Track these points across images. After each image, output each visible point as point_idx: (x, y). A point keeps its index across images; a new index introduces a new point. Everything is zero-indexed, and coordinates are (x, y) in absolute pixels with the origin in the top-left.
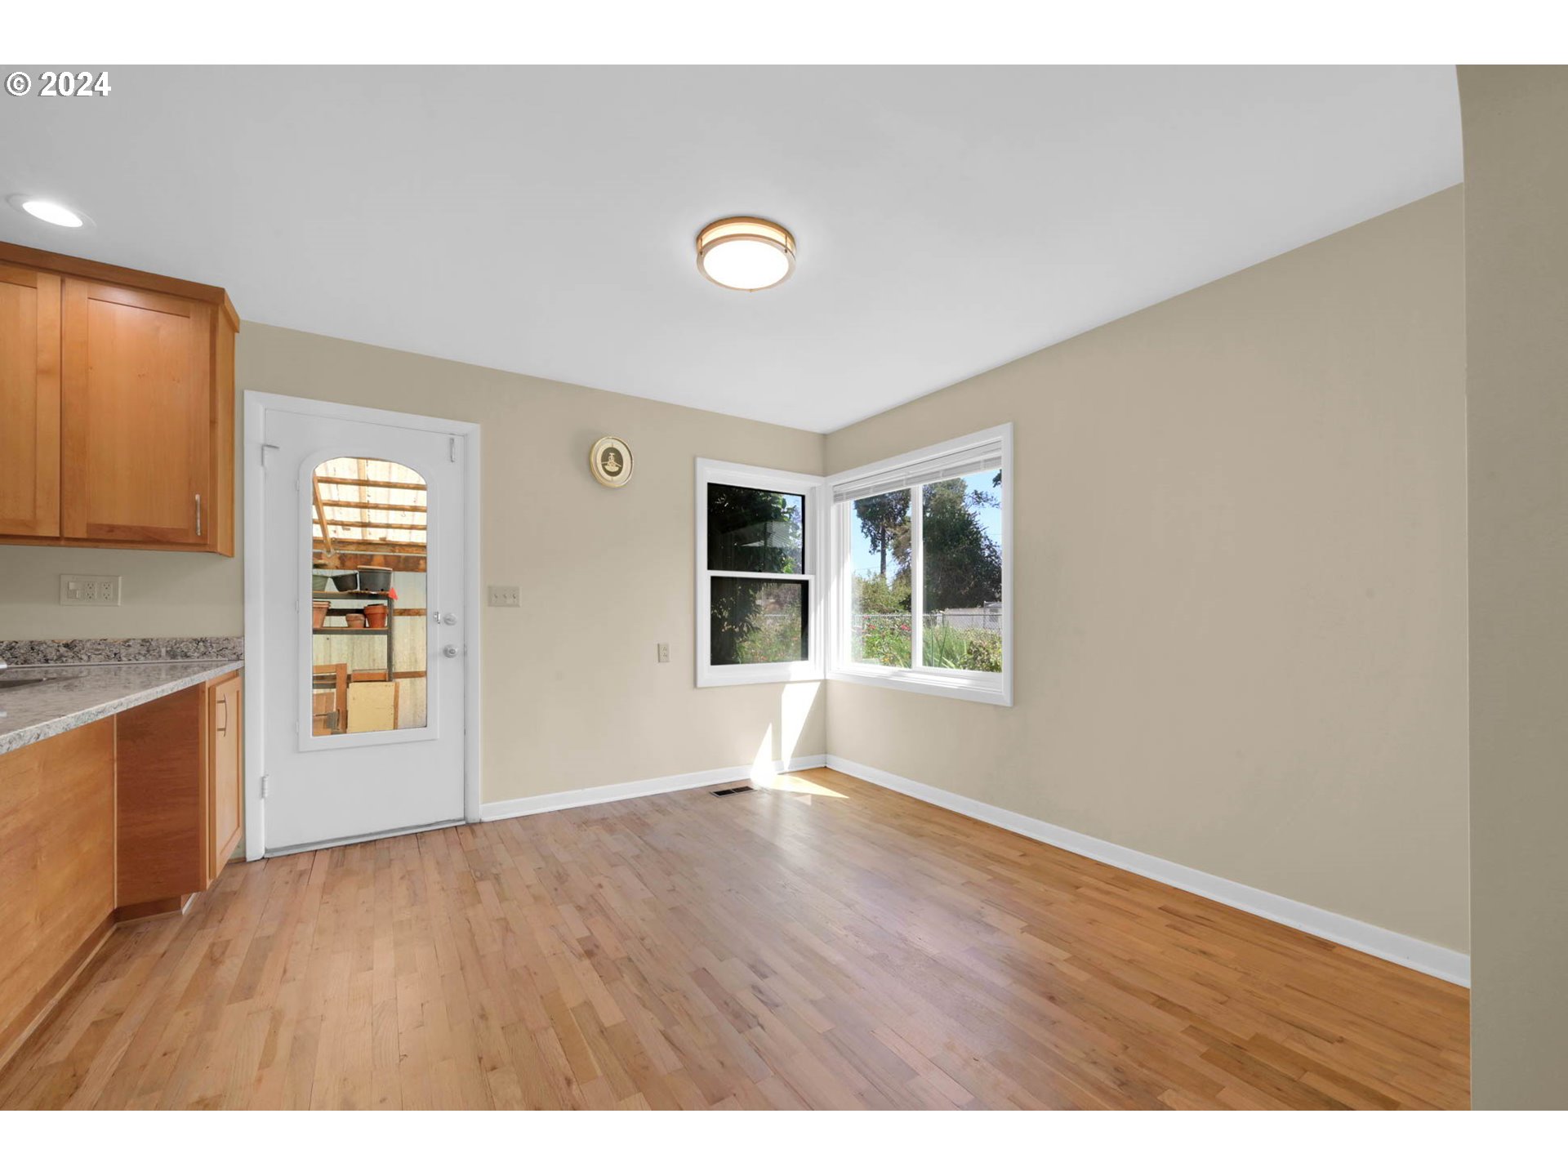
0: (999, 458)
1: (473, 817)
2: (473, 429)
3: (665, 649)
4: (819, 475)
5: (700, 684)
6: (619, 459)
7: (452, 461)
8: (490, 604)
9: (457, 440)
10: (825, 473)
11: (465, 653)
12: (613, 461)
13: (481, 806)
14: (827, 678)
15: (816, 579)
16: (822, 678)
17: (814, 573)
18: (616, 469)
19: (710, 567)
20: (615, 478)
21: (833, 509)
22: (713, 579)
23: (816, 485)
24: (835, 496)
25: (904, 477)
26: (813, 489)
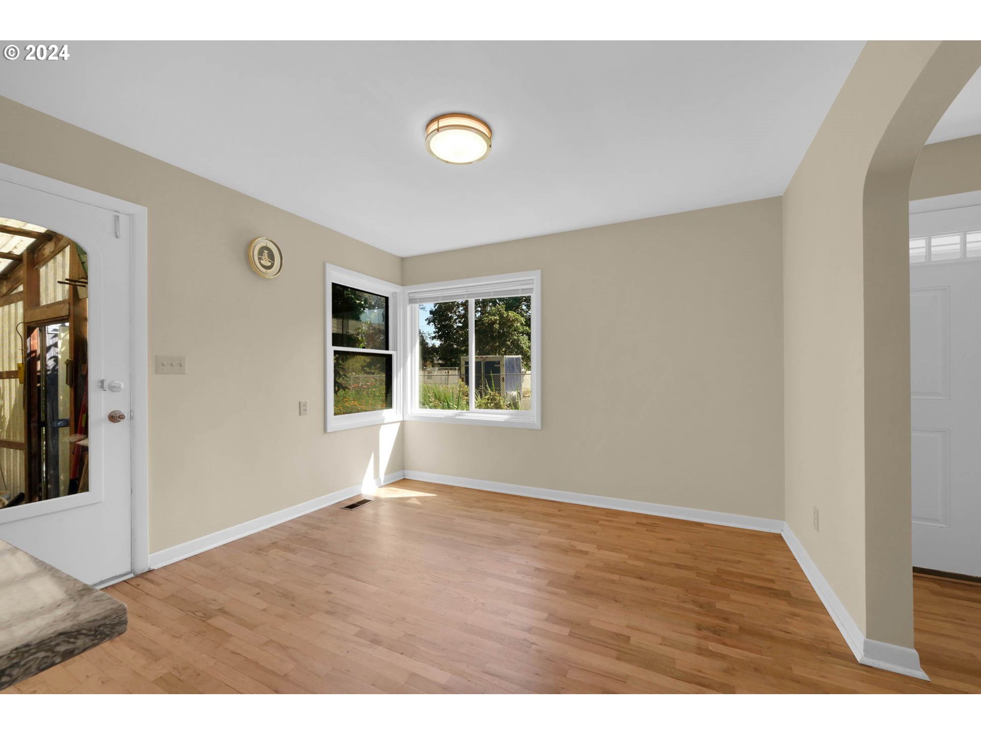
0: (532, 289)
1: (141, 568)
2: (141, 212)
3: (305, 405)
4: (398, 284)
5: (329, 430)
6: (271, 256)
7: (117, 237)
8: (157, 372)
9: (123, 219)
10: (403, 284)
11: (132, 418)
12: (266, 257)
13: (150, 556)
14: (405, 419)
15: (397, 353)
16: (402, 419)
17: (395, 349)
18: (269, 264)
19: (334, 345)
20: (268, 271)
21: (409, 308)
22: (336, 352)
23: (397, 291)
24: (410, 300)
25: (465, 293)
26: (395, 294)
